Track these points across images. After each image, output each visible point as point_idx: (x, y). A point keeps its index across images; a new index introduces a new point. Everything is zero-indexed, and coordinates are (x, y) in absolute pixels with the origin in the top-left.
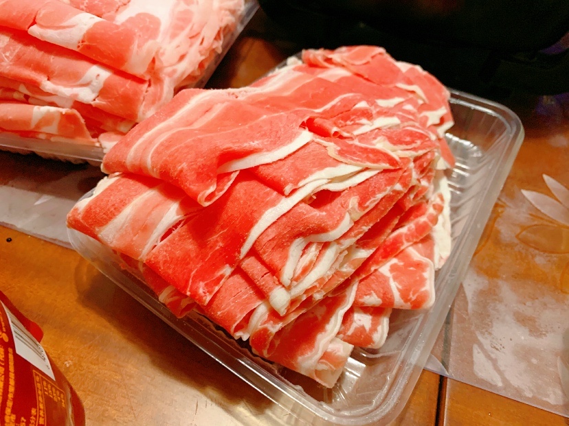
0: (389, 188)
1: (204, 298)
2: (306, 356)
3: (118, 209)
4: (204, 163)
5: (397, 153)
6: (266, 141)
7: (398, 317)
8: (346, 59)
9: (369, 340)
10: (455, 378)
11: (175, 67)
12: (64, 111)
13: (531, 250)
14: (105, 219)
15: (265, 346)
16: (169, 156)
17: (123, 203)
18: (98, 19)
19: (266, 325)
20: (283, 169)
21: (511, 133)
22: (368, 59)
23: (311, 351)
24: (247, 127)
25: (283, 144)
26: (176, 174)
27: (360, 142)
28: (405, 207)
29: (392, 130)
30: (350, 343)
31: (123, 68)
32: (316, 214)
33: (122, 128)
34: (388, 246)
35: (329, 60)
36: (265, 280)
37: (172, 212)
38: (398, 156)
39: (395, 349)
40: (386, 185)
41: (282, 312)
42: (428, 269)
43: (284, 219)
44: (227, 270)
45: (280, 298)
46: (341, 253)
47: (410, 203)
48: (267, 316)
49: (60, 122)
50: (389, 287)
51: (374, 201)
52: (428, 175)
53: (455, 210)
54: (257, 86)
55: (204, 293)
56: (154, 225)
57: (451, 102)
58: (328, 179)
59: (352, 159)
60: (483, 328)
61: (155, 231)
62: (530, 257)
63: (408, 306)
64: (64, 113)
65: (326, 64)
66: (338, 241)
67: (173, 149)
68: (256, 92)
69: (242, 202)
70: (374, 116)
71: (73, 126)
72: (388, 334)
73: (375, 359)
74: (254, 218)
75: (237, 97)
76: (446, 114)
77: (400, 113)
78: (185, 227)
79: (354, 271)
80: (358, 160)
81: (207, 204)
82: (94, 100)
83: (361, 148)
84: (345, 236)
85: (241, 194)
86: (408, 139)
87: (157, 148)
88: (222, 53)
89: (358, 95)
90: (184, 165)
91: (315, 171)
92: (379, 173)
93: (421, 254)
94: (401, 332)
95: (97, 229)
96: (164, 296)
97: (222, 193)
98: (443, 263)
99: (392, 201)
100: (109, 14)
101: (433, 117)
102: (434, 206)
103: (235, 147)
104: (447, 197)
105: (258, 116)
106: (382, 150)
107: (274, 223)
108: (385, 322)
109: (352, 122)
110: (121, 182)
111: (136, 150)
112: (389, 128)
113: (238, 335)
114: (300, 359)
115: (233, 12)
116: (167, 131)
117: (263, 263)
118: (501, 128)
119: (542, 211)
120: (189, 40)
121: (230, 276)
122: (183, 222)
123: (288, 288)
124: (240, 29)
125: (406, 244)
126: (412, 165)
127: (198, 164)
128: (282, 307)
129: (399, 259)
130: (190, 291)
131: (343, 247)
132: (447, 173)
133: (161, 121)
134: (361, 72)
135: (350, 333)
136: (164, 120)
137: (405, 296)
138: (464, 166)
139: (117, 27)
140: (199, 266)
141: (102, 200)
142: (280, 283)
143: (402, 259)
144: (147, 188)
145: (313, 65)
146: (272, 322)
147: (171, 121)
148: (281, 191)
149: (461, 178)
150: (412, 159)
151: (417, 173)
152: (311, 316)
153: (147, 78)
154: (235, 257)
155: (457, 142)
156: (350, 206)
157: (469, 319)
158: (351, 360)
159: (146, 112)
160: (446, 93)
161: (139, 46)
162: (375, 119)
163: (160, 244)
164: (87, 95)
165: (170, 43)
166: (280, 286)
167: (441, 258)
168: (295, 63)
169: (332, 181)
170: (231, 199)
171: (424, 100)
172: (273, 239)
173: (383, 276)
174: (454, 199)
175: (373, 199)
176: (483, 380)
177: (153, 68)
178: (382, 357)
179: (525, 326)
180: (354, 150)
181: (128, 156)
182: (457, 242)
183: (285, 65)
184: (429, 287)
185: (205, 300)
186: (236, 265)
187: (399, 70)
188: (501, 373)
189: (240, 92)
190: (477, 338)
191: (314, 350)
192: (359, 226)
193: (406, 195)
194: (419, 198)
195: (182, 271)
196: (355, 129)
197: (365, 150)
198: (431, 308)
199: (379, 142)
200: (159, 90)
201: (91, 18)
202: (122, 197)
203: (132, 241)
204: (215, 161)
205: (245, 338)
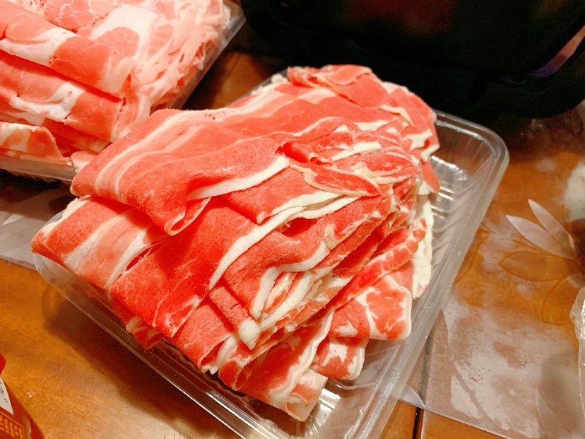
0: (366, 216)
1: (171, 330)
2: (278, 389)
3: (84, 236)
4: (172, 190)
5: (376, 179)
6: (240, 167)
7: (375, 349)
8: (330, 79)
9: (344, 371)
10: (431, 410)
11: (152, 85)
12: (33, 129)
13: (514, 277)
14: (71, 245)
15: (233, 380)
16: (137, 182)
17: (90, 230)
18: (71, 34)
19: (234, 359)
20: (256, 196)
21: (496, 157)
22: (354, 79)
23: (283, 383)
24: (220, 152)
25: (258, 170)
26: (143, 201)
27: (338, 168)
28: (383, 234)
29: (372, 156)
30: (325, 375)
31: (96, 86)
32: (291, 243)
33: (95, 147)
34: (366, 275)
35: (313, 80)
36: (234, 312)
37: (138, 240)
38: (377, 182)
39: (370, 382)
40: (363, 213)
41: (251, 346)
42: (405, 299)
43: (256, 249)
44: (195, 301)
45: (249, 330)
46: (315, 283)
47: (389, 230)
48: (235, 349)
49: (30, 140)
50: (365, 317)
51: (351, 229)
52: (409, 201)
53: (437, 236)
54: (237, 106)
55: (171, 325)
56: (120, 253)
57: (438, 124)
58: (303, 207)
59: (329, 186)
60: (462, 358)
61: (121, 259)
62: (512, 284)
63: (384, 337)
64: (33, 131)
65: (310, 84)
66: (312, 271)
67: (141, 175)
68: (234, 114)
69: (212, 230)
70: (354, 141)
71: (43, 145)
72: (364, 365)
73: (351, 390)
74: (225, 247)
75: (214, 119)
76: (432, 137)
77: (383, 137)
78: (153, 255)
79: (329, 300)
80: (335, 187)
81: (174, 233)
82: (66, 118)
83: (340, 174)
84: (320, 265)
85: (213, 223)
86: (388, 165)
87: (126, 173)
88: (204, 70)
89: (339, 119)
90: (152, 192)
91: (290, 199)
92: (357, 200)
93: (399, 283)
94: (377, 363)
95: (63, 256)
96: (131, 326)
97: (191, 221)
98: (421, 292)
99: (370, 228)
100: (85, 28)
101: (417, 140)
102: (415, 233)
103: (206, 173)
104: (430, 222)
105: (234, 140)
106: (361, 177)
107: (245, 253)
108: (361, 352)
109: (331, 147)
110: (89, 207)
111: (105, 175)
112: (369, 153)
113: (206, 368)
114: (272, 391)
115: (217, 27)
116: (137, 155)
117: (233, 294)
118: (486, 151)
119: (527, 237)
120: (168, 56)
121: (198, 307)
122: (150, 251)
123: (259, 321)
124: (225, 44)
125: (384, 272)
126: (391, 191)
127: (166, 191)
128: (251, 340)
129: (376, 288)
130: (156, 323)
131: (317, 277)
132: (432, 197)
133: (132, 143)
134: (346, 93)
135: (324, 364)
136: (135, 143)
137: (380, 326)
138: (449, 191)
139: (91, 43)
140: (166, 296)
141: (68, 226)
142: (250, 315)
143: (379, 288)
144: (115, 213)
145: (298, 84)
146: (240, 355)
147: (143, 143)
148: (253, 220)
149: (446, 202)
150: (391, 186)
151: (396, 200)
152: (284, 347)
153: (122, 96)
154: (204, 287)
155: (443, 165)
156: (326, 235)
157: (448, 349)
158: (325, 392)
159: (119, 131)
160: (432, 115)
161: (113, 64)
162: (355, 144)
163: (126, 273)
164: (58, 113)
165: (148, 59)
166: (250, 318)
167: (420, 286)
168: (280, 81)
169: (308, 208)
170: (202, 226)
171: (409, 123)
172: (244, 269)
173: (360, 305)
174: (437, 224)
175: (349, 227)
176: (459, 412)
177: (128, 86)
178: (356, 389)
179: (505, 356)
180: (332, 176)
181: (97, 181)
182: (438, 269)
183: (270, 82)
184: (406, 317)
185: (172, 333)
186: (205, 296)
187: (384, 91)
188: (477, 405)
189: (217, 113)
190: (456, 368)
191: (286, 383)
192: (335, 254)
193: (384, 223)
194: (399, 225)
195: (148, 301)
196: (334, 155)
197: (343, 177)
198: (407, 339)
199: (358, 168)
200: (134, 109)
201: (64, 33)
202: (89, 222)
203: (97, 268)
204: (184, 188)
205: (213, 372)
